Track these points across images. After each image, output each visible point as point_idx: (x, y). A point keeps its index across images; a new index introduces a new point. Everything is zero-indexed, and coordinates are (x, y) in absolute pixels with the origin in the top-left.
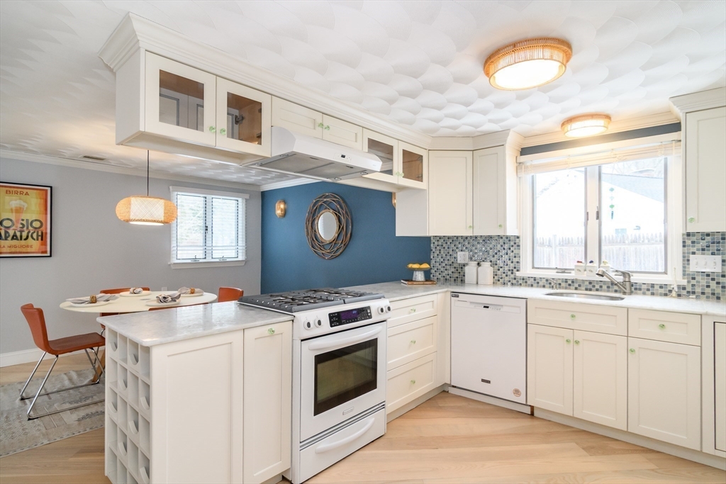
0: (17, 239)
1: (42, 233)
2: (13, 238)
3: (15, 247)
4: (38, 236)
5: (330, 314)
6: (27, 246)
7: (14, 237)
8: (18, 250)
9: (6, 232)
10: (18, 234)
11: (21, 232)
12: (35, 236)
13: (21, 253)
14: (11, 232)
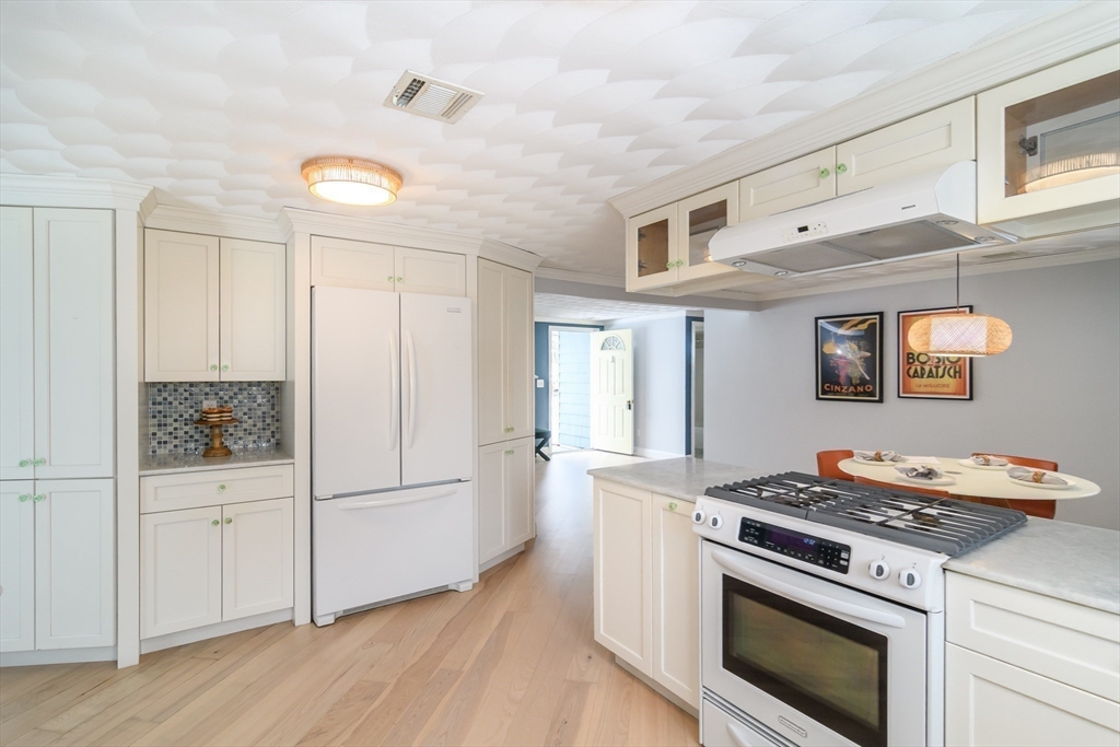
0: (932, 377)
1: (960, 367)
2: (928, 377)
3: (931, 386)
4: (955, 372)
5: (743, 518)
6: (944, 386)
7: (930, 375)
8: (933, 390)
9: (922, 369)
10: (934, 370)
11: (937, 367)
12: (952, 372)
13: (934, 393)
14: (927, 368)
